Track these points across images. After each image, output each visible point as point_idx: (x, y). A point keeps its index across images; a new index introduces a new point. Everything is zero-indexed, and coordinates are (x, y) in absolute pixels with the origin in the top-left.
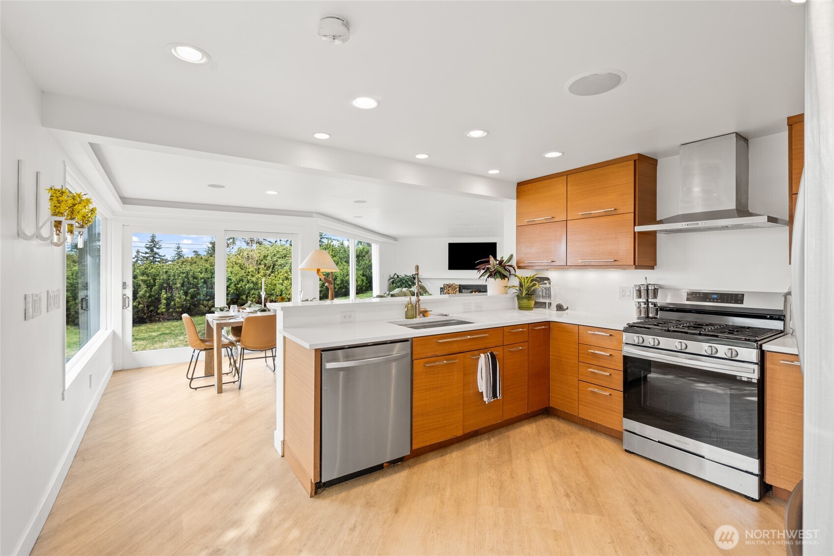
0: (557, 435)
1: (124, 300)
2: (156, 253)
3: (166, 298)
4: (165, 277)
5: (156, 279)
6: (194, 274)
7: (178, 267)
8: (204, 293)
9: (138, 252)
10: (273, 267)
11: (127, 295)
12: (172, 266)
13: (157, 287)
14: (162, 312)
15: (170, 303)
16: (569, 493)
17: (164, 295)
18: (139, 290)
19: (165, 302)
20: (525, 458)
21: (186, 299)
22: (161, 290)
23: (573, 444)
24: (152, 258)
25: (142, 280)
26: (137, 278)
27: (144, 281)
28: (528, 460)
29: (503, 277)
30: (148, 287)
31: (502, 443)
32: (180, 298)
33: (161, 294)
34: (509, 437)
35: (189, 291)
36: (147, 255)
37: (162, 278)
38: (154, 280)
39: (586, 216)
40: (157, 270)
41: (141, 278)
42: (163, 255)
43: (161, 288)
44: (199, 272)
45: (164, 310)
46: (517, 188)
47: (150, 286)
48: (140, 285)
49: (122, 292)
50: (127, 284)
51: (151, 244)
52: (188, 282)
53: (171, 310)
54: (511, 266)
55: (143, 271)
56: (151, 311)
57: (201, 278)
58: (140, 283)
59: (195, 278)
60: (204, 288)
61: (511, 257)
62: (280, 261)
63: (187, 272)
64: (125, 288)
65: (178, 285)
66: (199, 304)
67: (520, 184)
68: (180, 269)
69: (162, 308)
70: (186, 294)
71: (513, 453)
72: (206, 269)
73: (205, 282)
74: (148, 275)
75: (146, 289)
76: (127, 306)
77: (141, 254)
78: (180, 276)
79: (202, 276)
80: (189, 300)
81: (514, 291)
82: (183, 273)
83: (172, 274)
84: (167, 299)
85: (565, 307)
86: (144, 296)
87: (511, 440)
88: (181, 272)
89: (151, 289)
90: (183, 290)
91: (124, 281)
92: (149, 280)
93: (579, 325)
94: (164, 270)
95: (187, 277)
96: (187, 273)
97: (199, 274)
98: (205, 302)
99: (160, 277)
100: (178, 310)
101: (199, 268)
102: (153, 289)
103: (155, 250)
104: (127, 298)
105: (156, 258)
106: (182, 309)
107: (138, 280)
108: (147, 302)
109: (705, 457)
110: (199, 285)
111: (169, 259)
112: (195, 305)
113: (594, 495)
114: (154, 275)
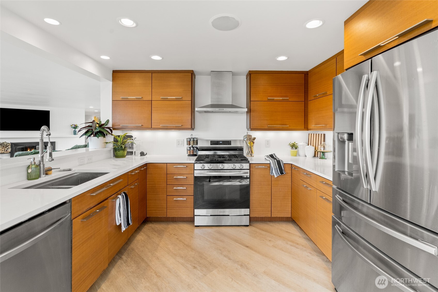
0: (160, 233)
16: (194, 265)
20: (154, 258)
23: (171, 235)
28: (158, 258)
29: (104, 135)
31: (133, 256)
34: (133, 249)
39: (164, 99)
46: (112, 74)
54: (109, 128)
61: (108, 121)
67: (114, 72)
71: (145, 259)
81: (111, 146)
85: (145, 154)
87: (137, 251)
93: (167, 163)
109: (230, 215)
113: (205, 259)
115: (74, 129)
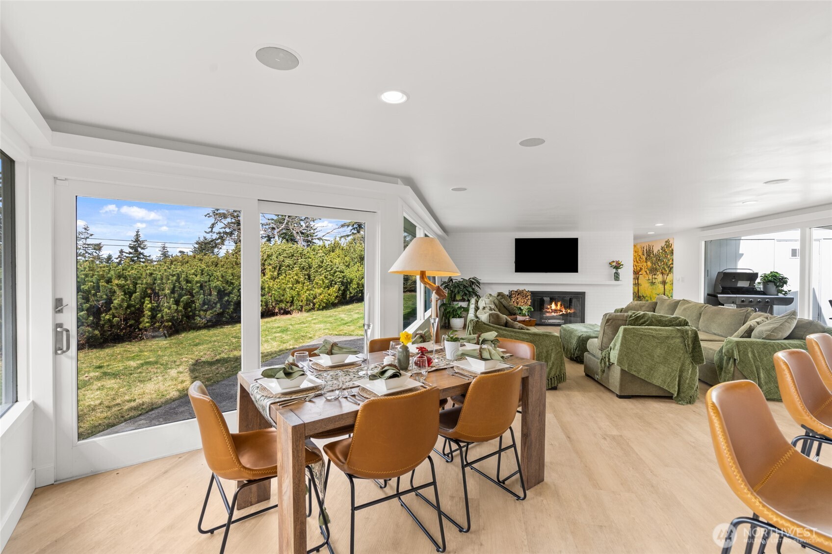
1: (57, 336)
2: (141, 254)
3: (151, 308)
4: (149, 280)
5: (137, 284)
6: (187, 277)
7: (166, 268)
8: (201, 301)
9: (121, 252)
10: (280, 268)
11: (65, 327)
12: (158, 266)
13: (138, 293)
14: (145, 327)
15: (157, 314)
17: (148, 305)
18: (113, 298)
19: (150, 313)
21: (177, 309)
22: (144, 298)
24: (136, 258)
25: (117, 284)
26: (111, 282)
27: (121, 287)
30: (125, 294)
32: (169, 308)
33: (144, 303)
35: (182, 299)
36: (131, 255)
37: (144, 281)
38: (135, 284)
40: (138, 272)
41: (116, 282)
42: (148, 255)
43: (145, 295)
44: (194, 274)
45: (147, 324)
47: (129, 293)
48: (115, 292)
49: (54, 319)
50: (64, 303)
51: (135, 243)
52: (180, 288)
53: (158, 324)
55: (119, 272)
56: (131, 326)
57: (197, 282)
58: (115, 288)
59: (188, 281)
60: (200, 295)
62: (288, 261)
63: (178, 274)
64: (60, 311)
65: (167, 291)
66: (194, 315)
68: (169, 270)
69: (145, 322)
70: (177, 302)
72: (202, 271)
73: (201, 287)
74: (126, 278)
75: (122, 297)
76: (65, 349)
77: (124, 254)
78: (169, 279)
79: (197, 279)
80: (181, 311)
82: (173, 276)
83: (159, 276)
84: (152, 310)
86: (120, 306)
88: (171, 275)
89: (130, 296)
90: (174, 298)
91: (58, 297)
92: (128, 285)
94: (148, 272)
95: (178, 280)
96: (179, 276)
97: (194, 276)
98: (202, 313)
99: (142, 281)
100: (166, 324)
101: (192, 269)
102: (133, 297)
103: (139, 249)
104: (65, 333)
105: (140, 258)
106: (173, 323)
107: (112, 285)
108: (124, 314)
110: (194, 291)
111: (155, 260)
112: (188, 317)
114: (135, 278)
115: (614, 271)
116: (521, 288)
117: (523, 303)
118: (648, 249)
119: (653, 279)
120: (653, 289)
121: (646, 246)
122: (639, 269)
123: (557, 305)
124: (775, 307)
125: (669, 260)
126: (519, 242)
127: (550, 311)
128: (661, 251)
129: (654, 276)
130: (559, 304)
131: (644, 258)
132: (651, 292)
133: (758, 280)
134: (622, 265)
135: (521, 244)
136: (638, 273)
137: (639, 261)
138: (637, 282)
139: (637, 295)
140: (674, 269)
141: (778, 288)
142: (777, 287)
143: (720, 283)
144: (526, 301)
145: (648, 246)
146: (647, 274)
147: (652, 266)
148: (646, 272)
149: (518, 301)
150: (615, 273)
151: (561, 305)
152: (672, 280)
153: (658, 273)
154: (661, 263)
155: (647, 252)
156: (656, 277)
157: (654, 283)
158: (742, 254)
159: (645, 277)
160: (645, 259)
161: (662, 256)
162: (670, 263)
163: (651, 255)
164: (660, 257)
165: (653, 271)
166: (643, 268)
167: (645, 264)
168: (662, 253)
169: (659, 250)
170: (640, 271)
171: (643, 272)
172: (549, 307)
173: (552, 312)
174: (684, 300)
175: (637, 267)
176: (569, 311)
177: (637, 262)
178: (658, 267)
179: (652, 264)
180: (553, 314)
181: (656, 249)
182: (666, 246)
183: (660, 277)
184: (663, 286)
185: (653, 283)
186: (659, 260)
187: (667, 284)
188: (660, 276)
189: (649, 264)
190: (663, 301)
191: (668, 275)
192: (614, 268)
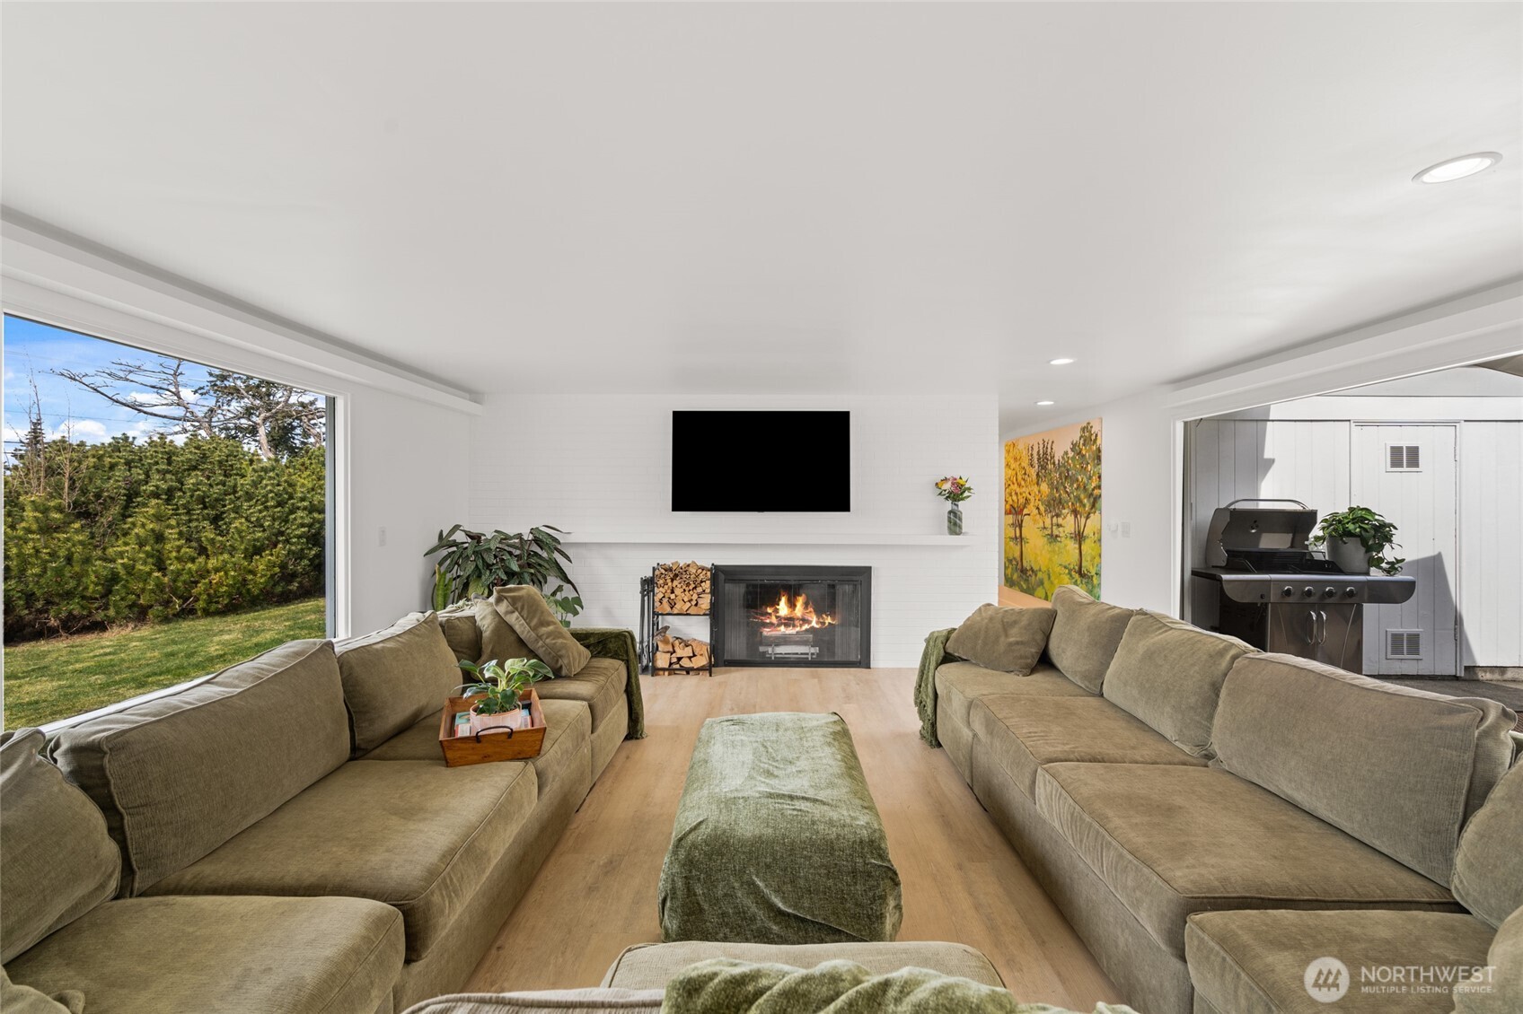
115: (949, 505)
116: (682, 558)
117: (688, 604)
118: (1041, 452)
119: (1054, 527)
120: (1054, 551)
121: (1036, 442)
122: (1022, 501)
123: (795, 606)
124: (1369, 609)
125: (1090, 478)
126: (684, 422)
127: (774, 620)
128: (1071, 454)
129: (1055, 519)
130: (800, 602)
131: (1033, 472)
132: (1050, 560)
133: (1317, 531)
134: (969, 489)
135: (689, 428)
136: (1022, 510)
137: (1023, 483)
138: (1018, 535)
139: (1019, 566)
140: (1105, 502)
141: (1368, 554)
142: (1369, 549)
143: (1221, 541)
144: (695, 597)
145: (1041, 442)
146: (1039, 513)
147: (1051, 493)
148: (1038, 508)
149: (673, 596)
150: (950, 512)
151: (806, 605)
152: (1100, 531)
153: (1065, 511)
154: (1071, 485)
155: (1039, 459)
156: (1060, 521)
157: (1057, 536)
158: (1273, 461)
159: (1035, 521)
160: (1034, 476)
161: (1074, 467)
162: (1093, 485)
163: (1050, 466)
164: (1068, 471)
165: (1054, 505)
166: (1031, 498)
167: (1035, 489)
168: (1073, 458)
169: (1066, 453)
170: (1025, 507)
171: (1031, 509)
172: (769, 610)
173: (779, 625)
174: (1142, 612)
175: (1020, 497)
176: (829, 620)
177: (1019, 485)
178: (1064, 496)
179: (1052, 489)
180: (782, 628)
181: (1061, 449)
182: (1082, 442)
183: (1069, 523)
184: (1077, 546)
185: (1053, 538)
186: (1066, 477)
187: (1088, 541)
188: (1071, 518)
189: (1044, 487)
190: (1076, 608)
191: (1087, 518)
192: (947, 498)
